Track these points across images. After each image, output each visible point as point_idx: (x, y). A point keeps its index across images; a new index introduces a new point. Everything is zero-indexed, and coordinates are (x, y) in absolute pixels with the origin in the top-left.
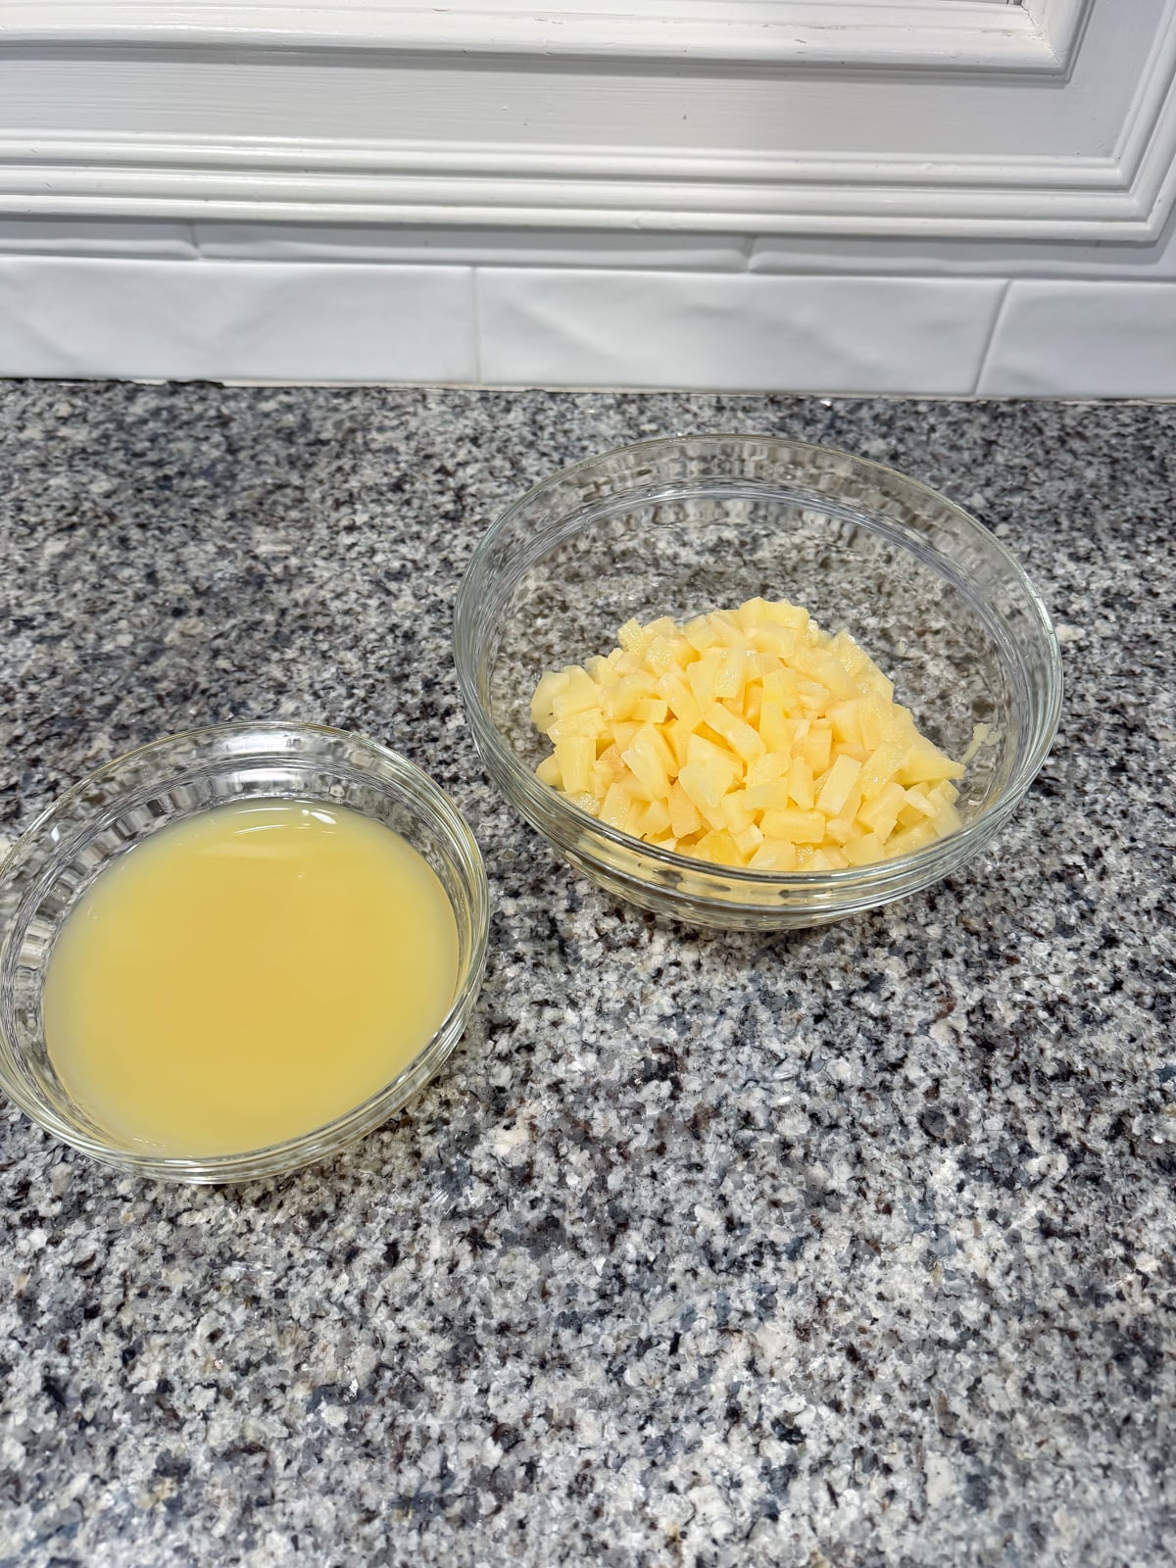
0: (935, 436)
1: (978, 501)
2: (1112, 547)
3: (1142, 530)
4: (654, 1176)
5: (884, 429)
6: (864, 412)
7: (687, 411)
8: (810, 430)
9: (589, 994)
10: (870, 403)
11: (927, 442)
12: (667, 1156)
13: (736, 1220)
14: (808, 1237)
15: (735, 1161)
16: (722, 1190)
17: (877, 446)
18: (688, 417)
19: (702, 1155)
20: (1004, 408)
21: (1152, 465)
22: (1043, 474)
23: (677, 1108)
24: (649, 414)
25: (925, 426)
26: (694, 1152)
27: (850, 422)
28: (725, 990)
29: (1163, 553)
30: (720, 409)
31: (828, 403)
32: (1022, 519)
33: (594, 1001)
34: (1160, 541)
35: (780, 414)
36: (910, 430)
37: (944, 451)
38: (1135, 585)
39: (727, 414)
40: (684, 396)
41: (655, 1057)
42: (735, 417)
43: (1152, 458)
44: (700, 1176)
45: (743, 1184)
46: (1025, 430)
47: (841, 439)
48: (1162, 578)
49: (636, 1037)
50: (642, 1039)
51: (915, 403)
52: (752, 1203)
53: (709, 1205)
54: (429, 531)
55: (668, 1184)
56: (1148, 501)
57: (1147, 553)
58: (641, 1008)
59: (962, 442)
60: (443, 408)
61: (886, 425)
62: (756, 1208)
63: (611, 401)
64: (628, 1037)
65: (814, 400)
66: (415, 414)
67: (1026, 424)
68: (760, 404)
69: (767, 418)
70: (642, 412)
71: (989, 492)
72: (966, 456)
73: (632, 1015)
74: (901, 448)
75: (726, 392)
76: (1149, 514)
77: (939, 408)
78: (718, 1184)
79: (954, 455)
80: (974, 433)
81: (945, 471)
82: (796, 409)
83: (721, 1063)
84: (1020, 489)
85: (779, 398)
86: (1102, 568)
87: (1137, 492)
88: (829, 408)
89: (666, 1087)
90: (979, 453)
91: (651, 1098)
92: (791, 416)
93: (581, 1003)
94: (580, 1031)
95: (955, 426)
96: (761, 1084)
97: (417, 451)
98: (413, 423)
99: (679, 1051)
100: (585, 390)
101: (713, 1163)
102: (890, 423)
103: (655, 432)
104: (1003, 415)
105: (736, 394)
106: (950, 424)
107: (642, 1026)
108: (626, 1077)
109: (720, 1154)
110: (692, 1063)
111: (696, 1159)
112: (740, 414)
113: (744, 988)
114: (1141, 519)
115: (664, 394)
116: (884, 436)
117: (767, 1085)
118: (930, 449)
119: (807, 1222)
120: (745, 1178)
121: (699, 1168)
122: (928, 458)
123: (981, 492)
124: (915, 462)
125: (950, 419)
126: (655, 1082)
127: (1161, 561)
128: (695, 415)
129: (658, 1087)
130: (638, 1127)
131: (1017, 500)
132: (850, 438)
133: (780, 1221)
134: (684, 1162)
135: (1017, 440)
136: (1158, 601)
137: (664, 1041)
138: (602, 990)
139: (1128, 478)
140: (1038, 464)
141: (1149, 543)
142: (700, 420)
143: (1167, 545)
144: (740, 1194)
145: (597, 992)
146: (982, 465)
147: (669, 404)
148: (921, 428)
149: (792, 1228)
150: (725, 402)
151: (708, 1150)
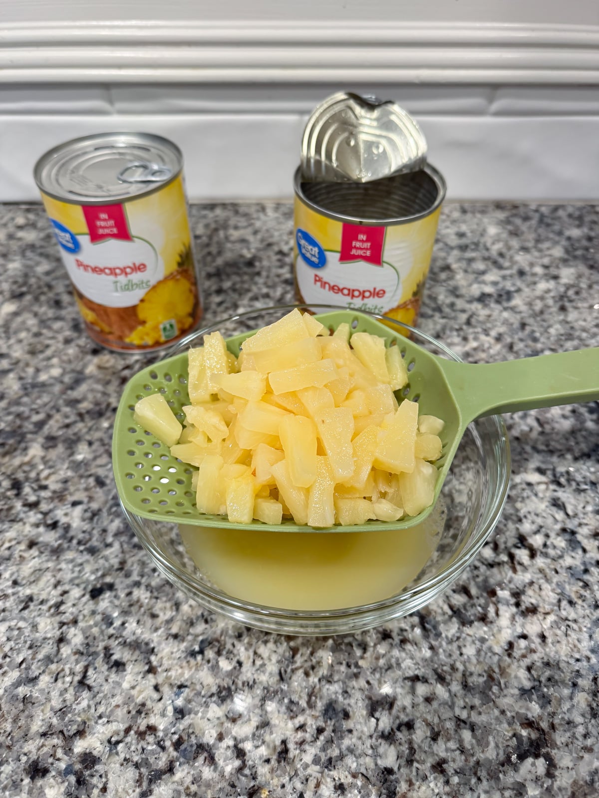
9: (453, 668)
23: (555, 787)
28: (572, 661)
33: (459, 675)
41: (524, 733)
50: (509, 714)
58: (502, 682)
64: (496, 712)
73: (495, 689)
83: (585, 736)
91: (529, 777)
93: (448, 677)
94: (452, 707)
99: (544, 725)
108: (502, 757)
110: (560, 738)
113: (588, 659)
126: (530, 760)
129: (533, 764)
137: (530, 715)
138: (464, 663)
145: (460, 667)
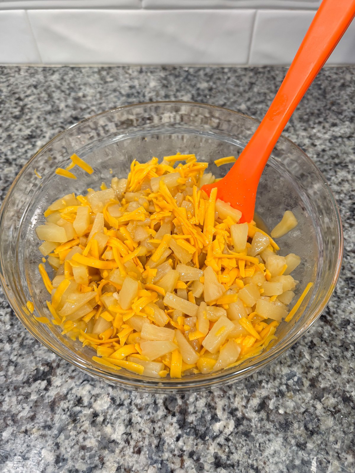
0: (230, 81)
1: (243, 107)
2: (298, 125)
3: (313, 118)
4: (26, 432)
5: (208, 79)
6: (201, 73)
7: (127, 73)
8: (177, 79)
10: (204, 69)
11: (226, 84)
12: (35, 421)
13: (61, 457)
14: (96, 467)
15: (68, 424)
16: (58, 440)
17: (203, 85)
18: (127, 76)
19: (52, 421)
20: (261, 70)
21: (320, 92)
22: (272, 95)
24: (111, 75)
25: (226, 77)
26: (49, 419)
27: (195, 76)
29: (320, 128)
30: (141, 72)
31: (186, 69)
32: (261, 114)
34: (320, 123)
35: (165, 74)
36: (219, 79)
37: (232, 87)
38: (307, 141)
39: (144, 74)
40: (127, 68)
42: (147, 75)
43: (320, 89)
44: (49, 432)
45: (70, 436)
46: (268, 78)
47: (189, 83)
48: (319, 138)
49: (35, 358)
51: (223, 68)
52: (72, 447)
53: (49, 448)
54: (5, 123)
55: (32, 436)
56: (316, 106)
57: (313, 128)
59: (241, 84)
60: (26, 74)
61: (209, 77)
62: (73, 450)
63: (96, 70)
65: (181, 68)
66: (14, 77)
67: (269, 76)
68: (158, 70)
69: (160, 76)
70: (108, 74)
71: (249, 103)
72: (241, 89)
74: (214, 86)
75: (145, 65)
76: (316, 111)
77: (233, 70)
78: (57, 436)
79: (236, 89)
80: (246, 80)
81: (231, 95)
82: (173, 72)
84: (261, 102)
85: (167, 68)
86: (293, 134)
87: (312, 103)
88: (187, 71)
89: (44, 383)
90: (247, 88)
92: (170, 74)
95: (239, 77)
96: (90, 382)
97: (10, 91)
98: (12, 80)
100: (87, 66)
101: (57, 425)
102: (211, 77)
103: (111, 82)
104: (260, 73)
105: (148, 66)
106: (237, 77)
107: (40, 352)
109: (61, 420)
111: (49, 423)
112: (149, 74)
114: (312, 114)
115: (119, 67)
116: (208, 81)
117: (93, 383)
118: (226, 86)
119: (97, 458)
120: (71, 433)
121: (50, 427)
122: (225, 90)
123: (245, 103)
124: (219, 92)
125: (237, 74)
127: (319, 131)
128: (130, 75)
130: (25, 405)
131: (260, 106)
132: (193, 82)
133: (83, 458)
134: (43, 424)
135: (264, 82)
136: (316, 148)
139: (309, 97)
140: (271, 92)
141: (315, 123)
142: (132, 77)
143: (322, 125)
144: (67, 442)
146: (247, 92)
147: (120, 71)
148: (224, 78)
149: (89, 462)
150: (144, 69)
151: (57, 417)
